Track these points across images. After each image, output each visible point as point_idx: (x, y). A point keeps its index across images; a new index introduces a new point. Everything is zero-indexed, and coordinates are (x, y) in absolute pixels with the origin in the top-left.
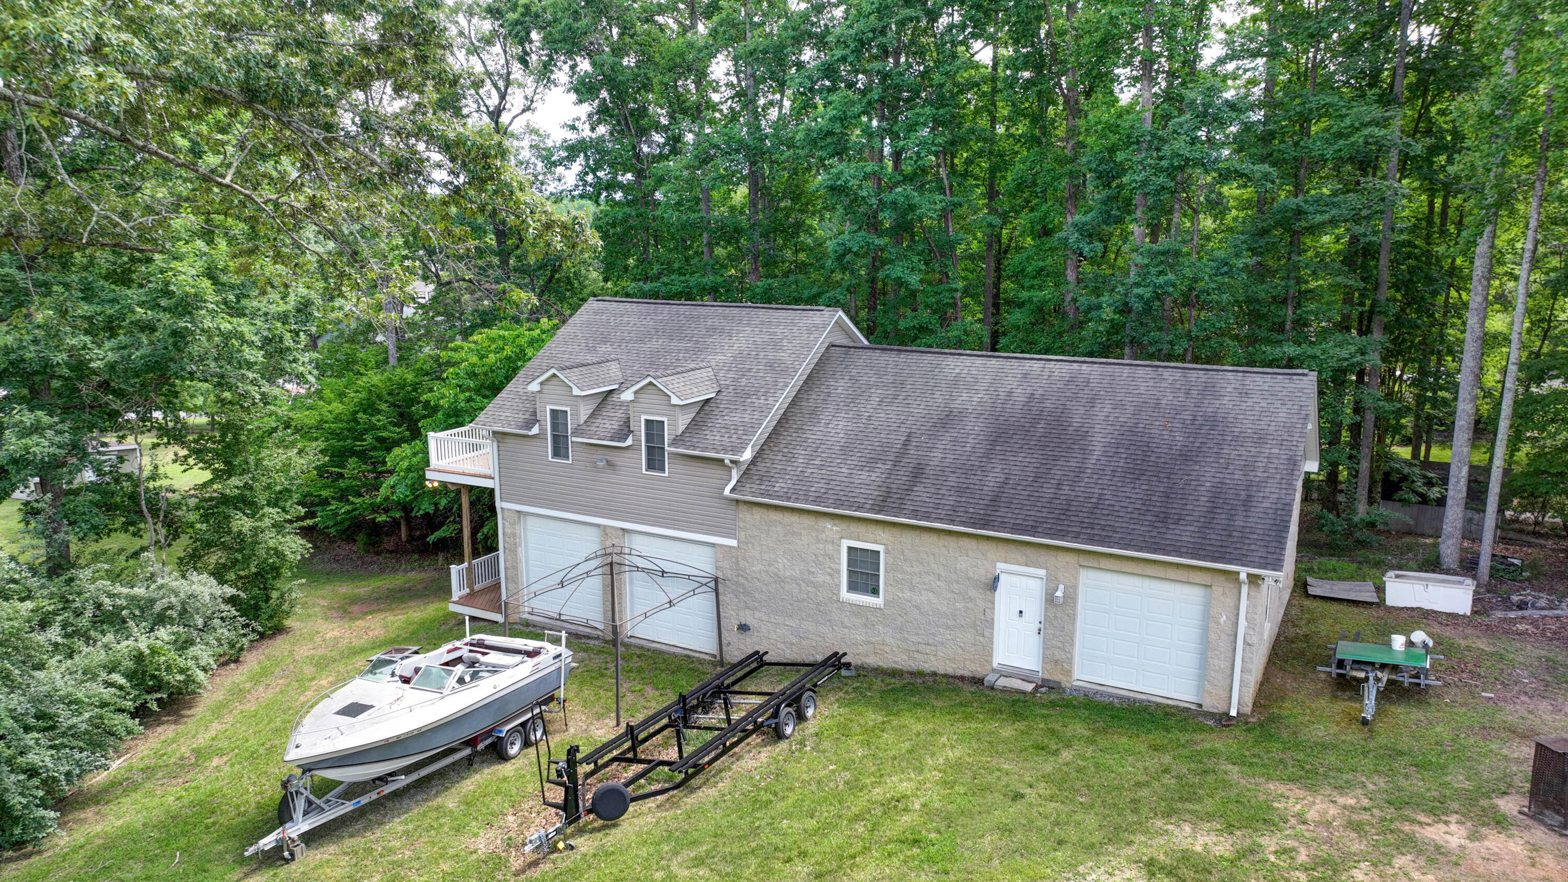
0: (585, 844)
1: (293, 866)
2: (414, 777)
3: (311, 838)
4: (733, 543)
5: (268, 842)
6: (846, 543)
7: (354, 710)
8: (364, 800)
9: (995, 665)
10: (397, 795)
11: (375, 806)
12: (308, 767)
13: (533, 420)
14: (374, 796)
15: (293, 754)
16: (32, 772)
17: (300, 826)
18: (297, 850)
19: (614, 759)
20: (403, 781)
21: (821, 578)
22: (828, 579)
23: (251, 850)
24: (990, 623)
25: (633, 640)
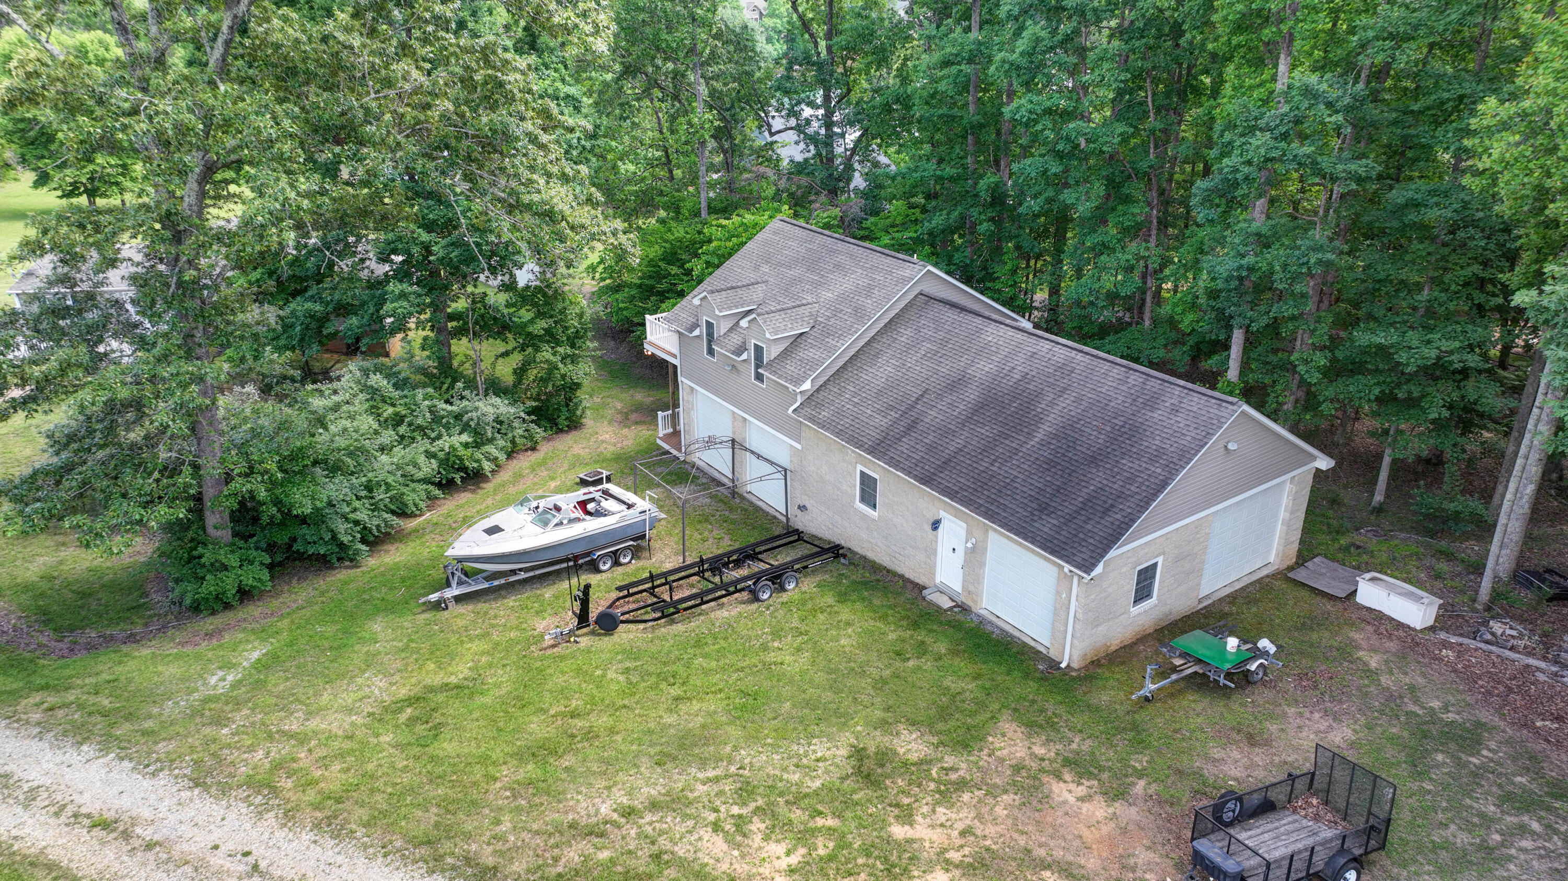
0: (584, 641)
1: (446, 613)
2: (531, 574)
3: (458, 599)
4: (799, 447)
5: (434, 597)
6: (860, 467)
7: (493, 530)
8: (496, 583)
9: (938, 581)
10: (520, 582)
11: (500, 587)
12: (460, 560)
13: (695, 326)
14: (503, 581)
15: (450, 552)
16: (357, 523)
17: (454, 591)
18: (450, 605)
19: (645, 591)
20: (523, 575)
21: (845, 487)
22: (848, 489)
23: (423, 600)
24: (935, 552)
25: (748, 496)
